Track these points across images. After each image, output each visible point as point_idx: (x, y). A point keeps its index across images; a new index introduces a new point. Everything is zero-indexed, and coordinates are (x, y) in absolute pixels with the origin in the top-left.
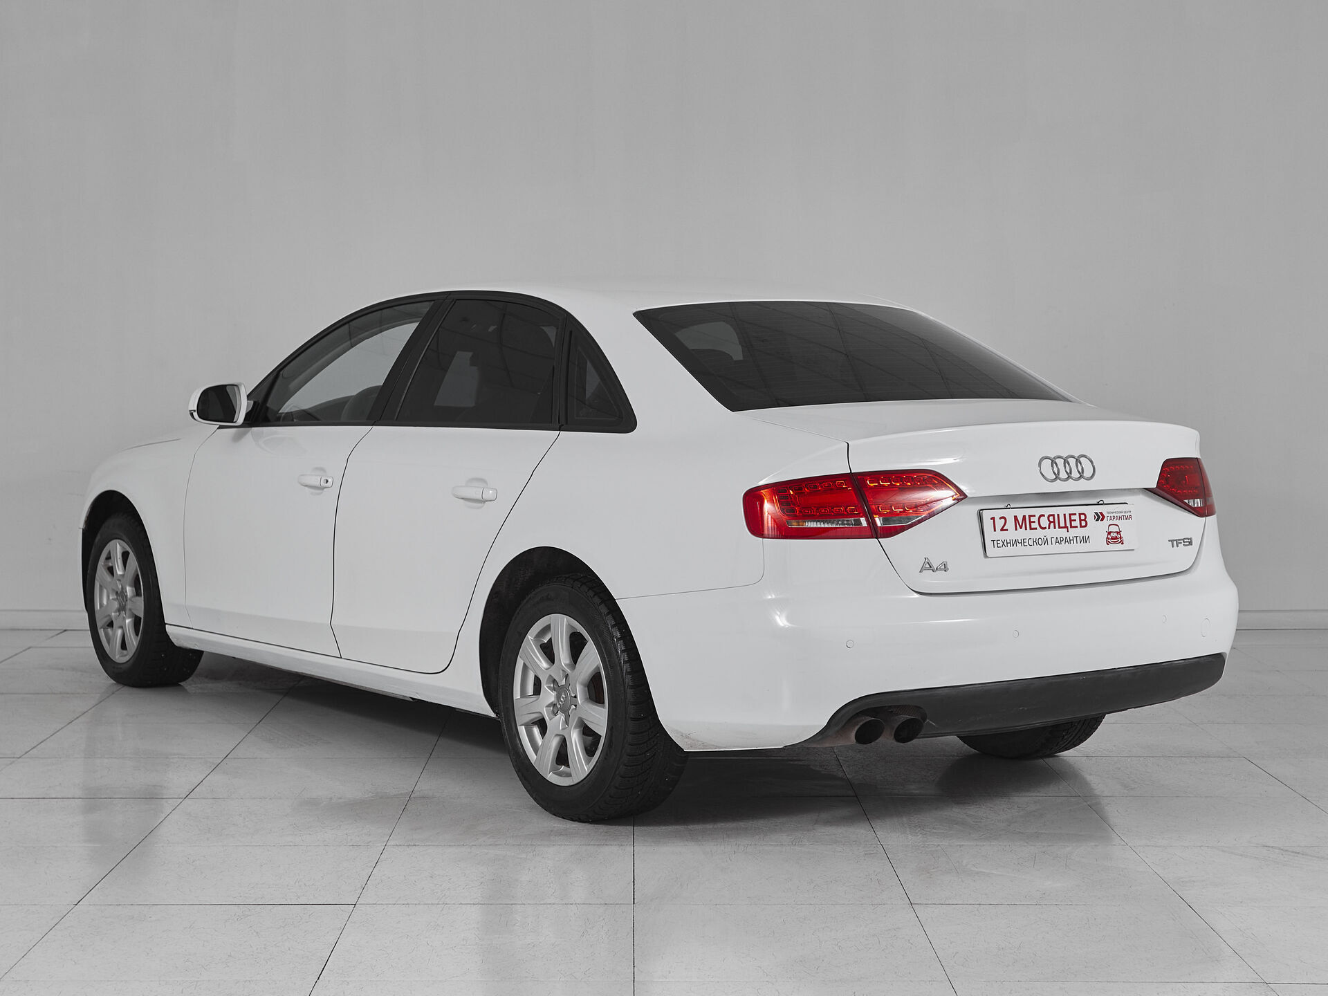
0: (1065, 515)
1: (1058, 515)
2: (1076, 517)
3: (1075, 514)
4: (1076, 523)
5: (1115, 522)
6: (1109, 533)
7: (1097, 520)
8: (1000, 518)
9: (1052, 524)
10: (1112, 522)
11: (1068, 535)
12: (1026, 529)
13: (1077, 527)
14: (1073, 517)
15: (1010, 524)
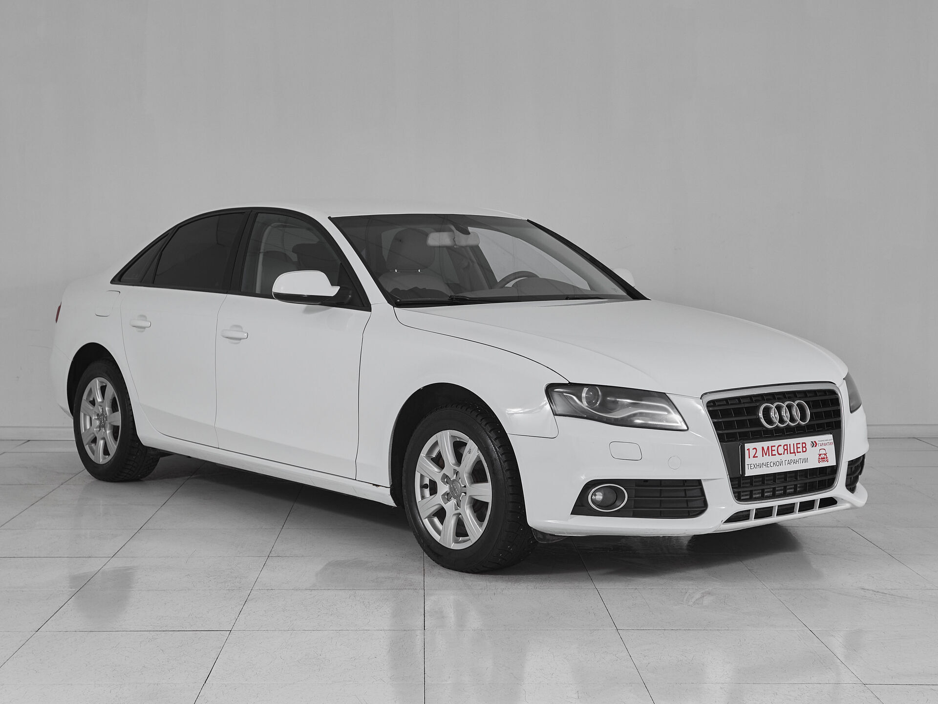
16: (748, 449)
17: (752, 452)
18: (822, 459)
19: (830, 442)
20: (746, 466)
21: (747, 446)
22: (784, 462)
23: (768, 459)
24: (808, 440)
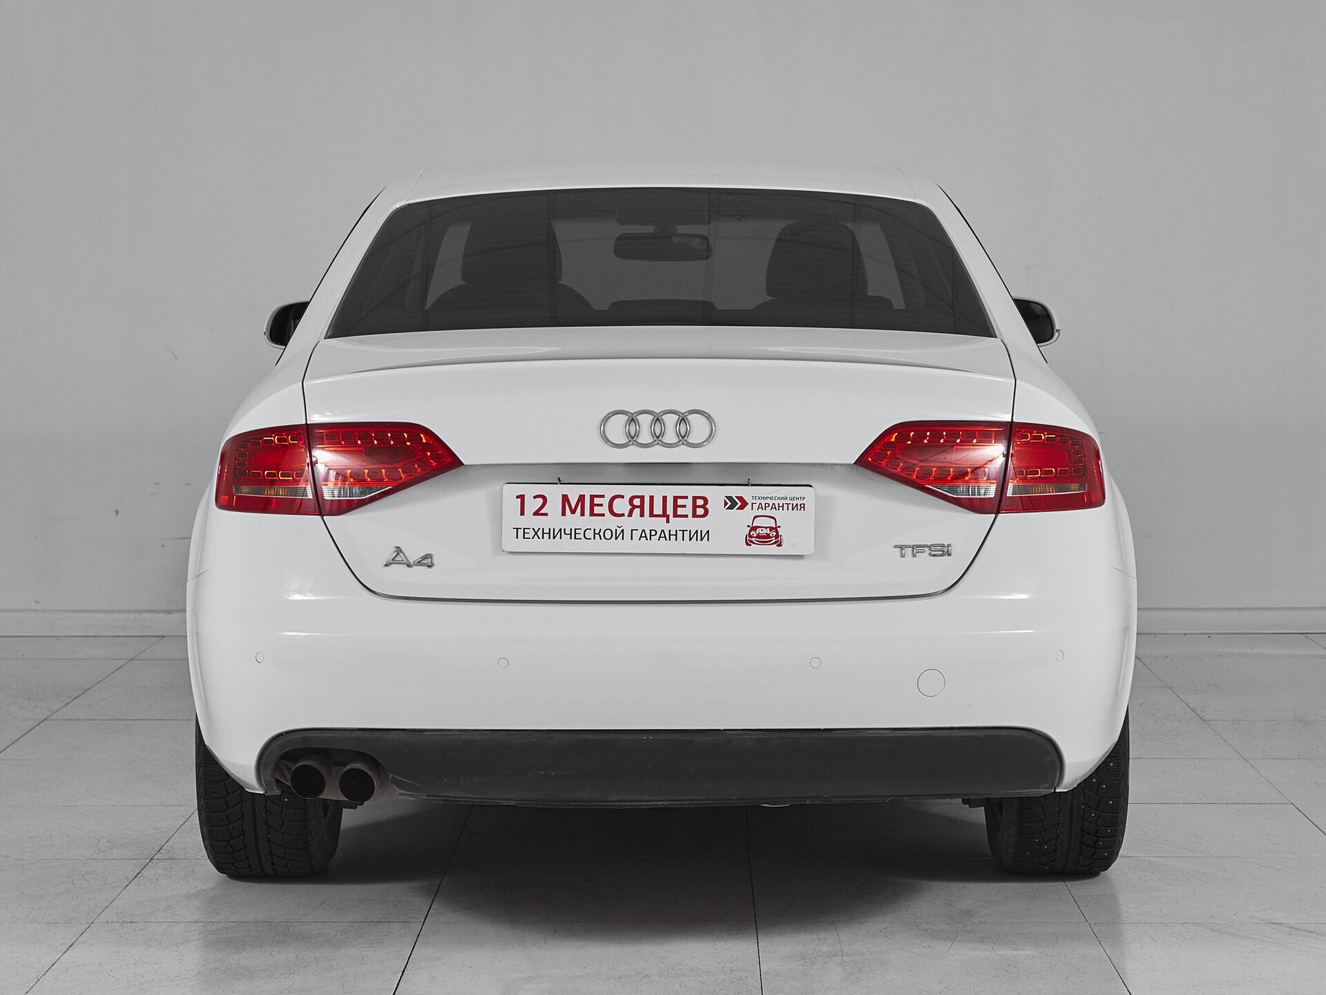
0: (665, 498)
1: (652, 498)
2: (689, 502)
3: (686, 497)
4: (688, 511)
5: (768, 512)
6: (754, 528)
7: (731, 508)
8: (535, 497)
9: (637, 511)
10: (761, 512)
11: (666, 528)
12: (583, 514)
13: (686, 516)
14: (680, 502)
15: (554, 506)
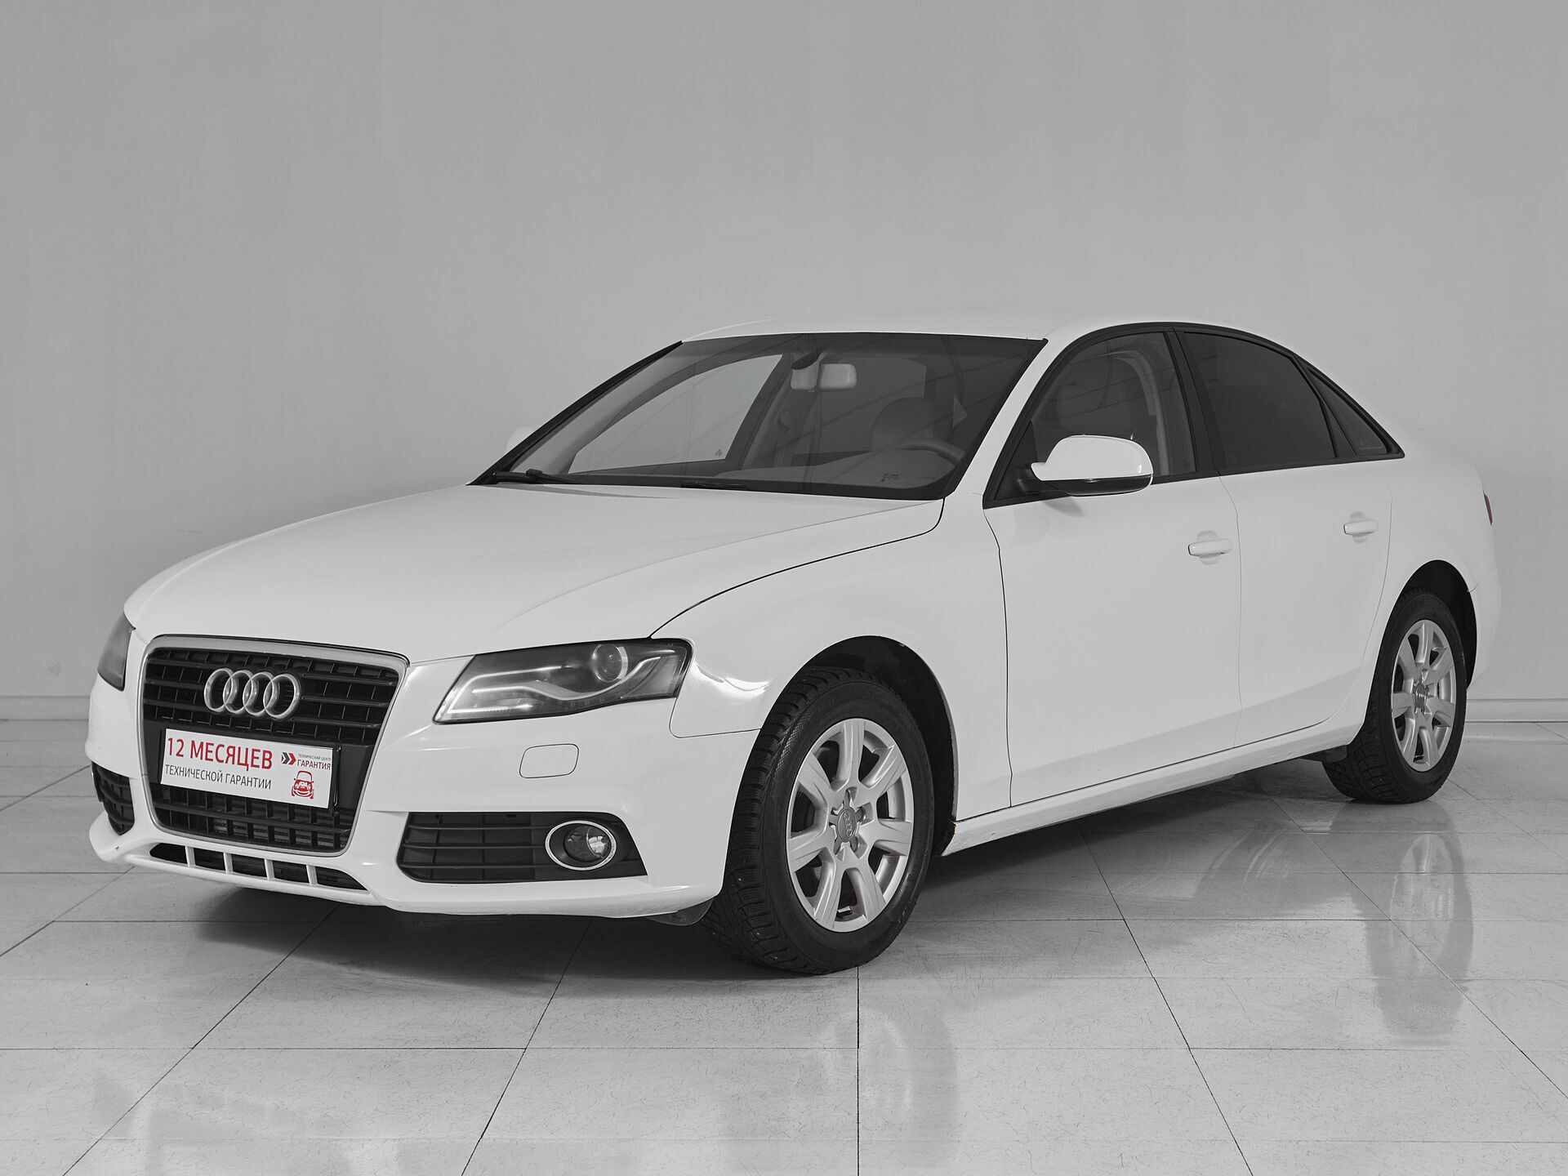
16: (171, 740)
17: (177, 746)
18: (300, 789)
19: (324, 762)
20: (164, 767)
21: (170, 733)
22: (224, 776)
23: (198, 763)
24: (278, 748)
